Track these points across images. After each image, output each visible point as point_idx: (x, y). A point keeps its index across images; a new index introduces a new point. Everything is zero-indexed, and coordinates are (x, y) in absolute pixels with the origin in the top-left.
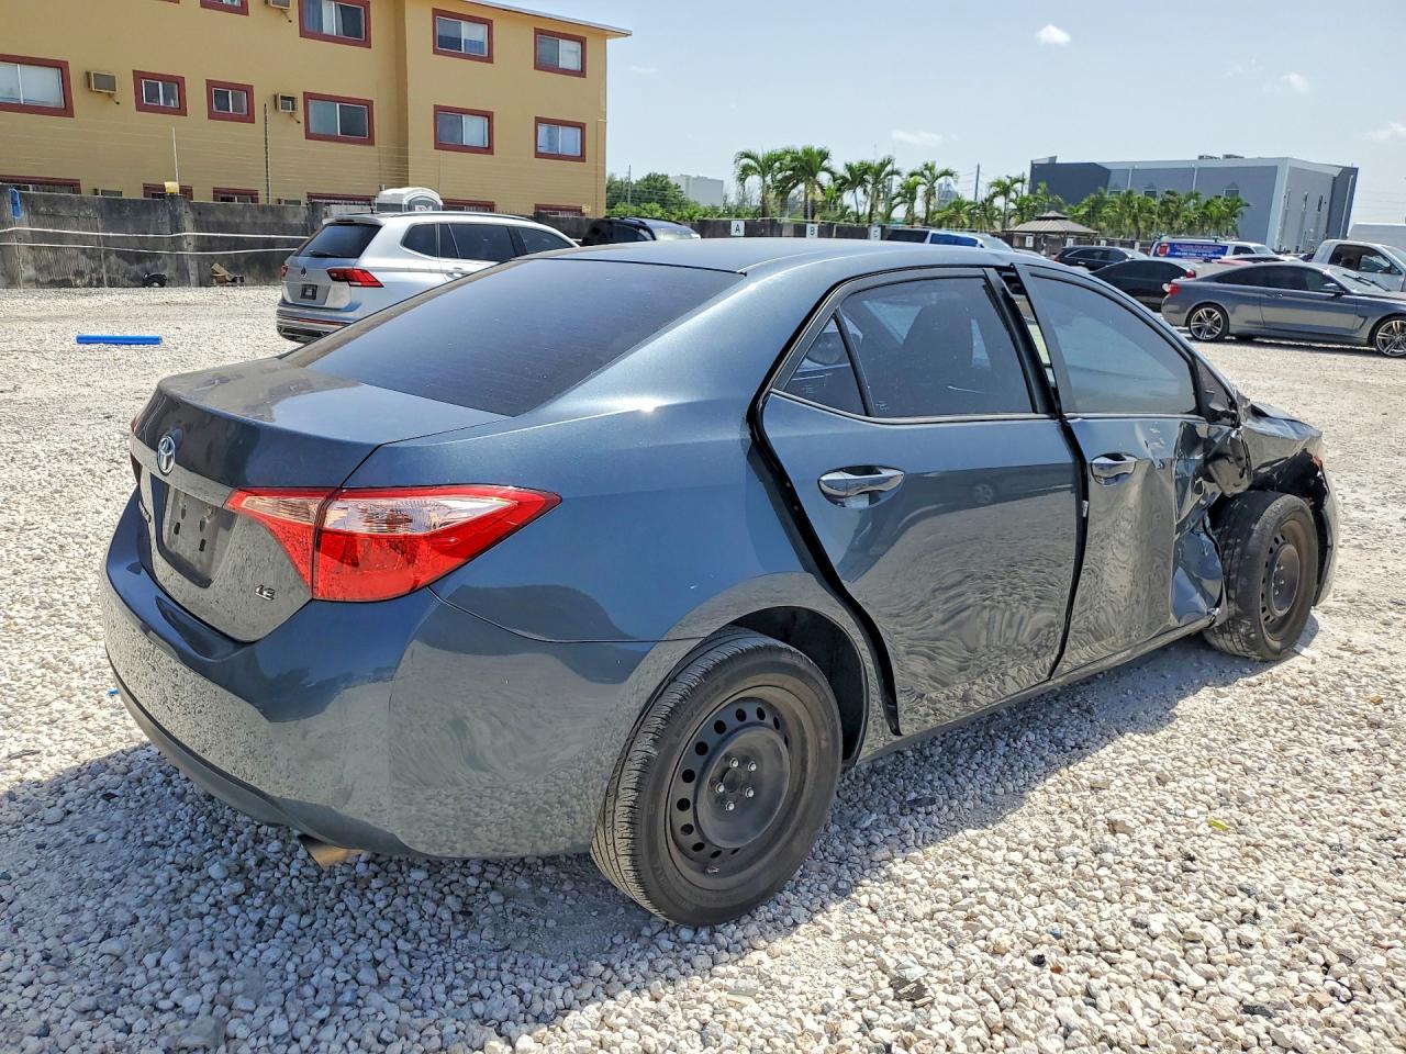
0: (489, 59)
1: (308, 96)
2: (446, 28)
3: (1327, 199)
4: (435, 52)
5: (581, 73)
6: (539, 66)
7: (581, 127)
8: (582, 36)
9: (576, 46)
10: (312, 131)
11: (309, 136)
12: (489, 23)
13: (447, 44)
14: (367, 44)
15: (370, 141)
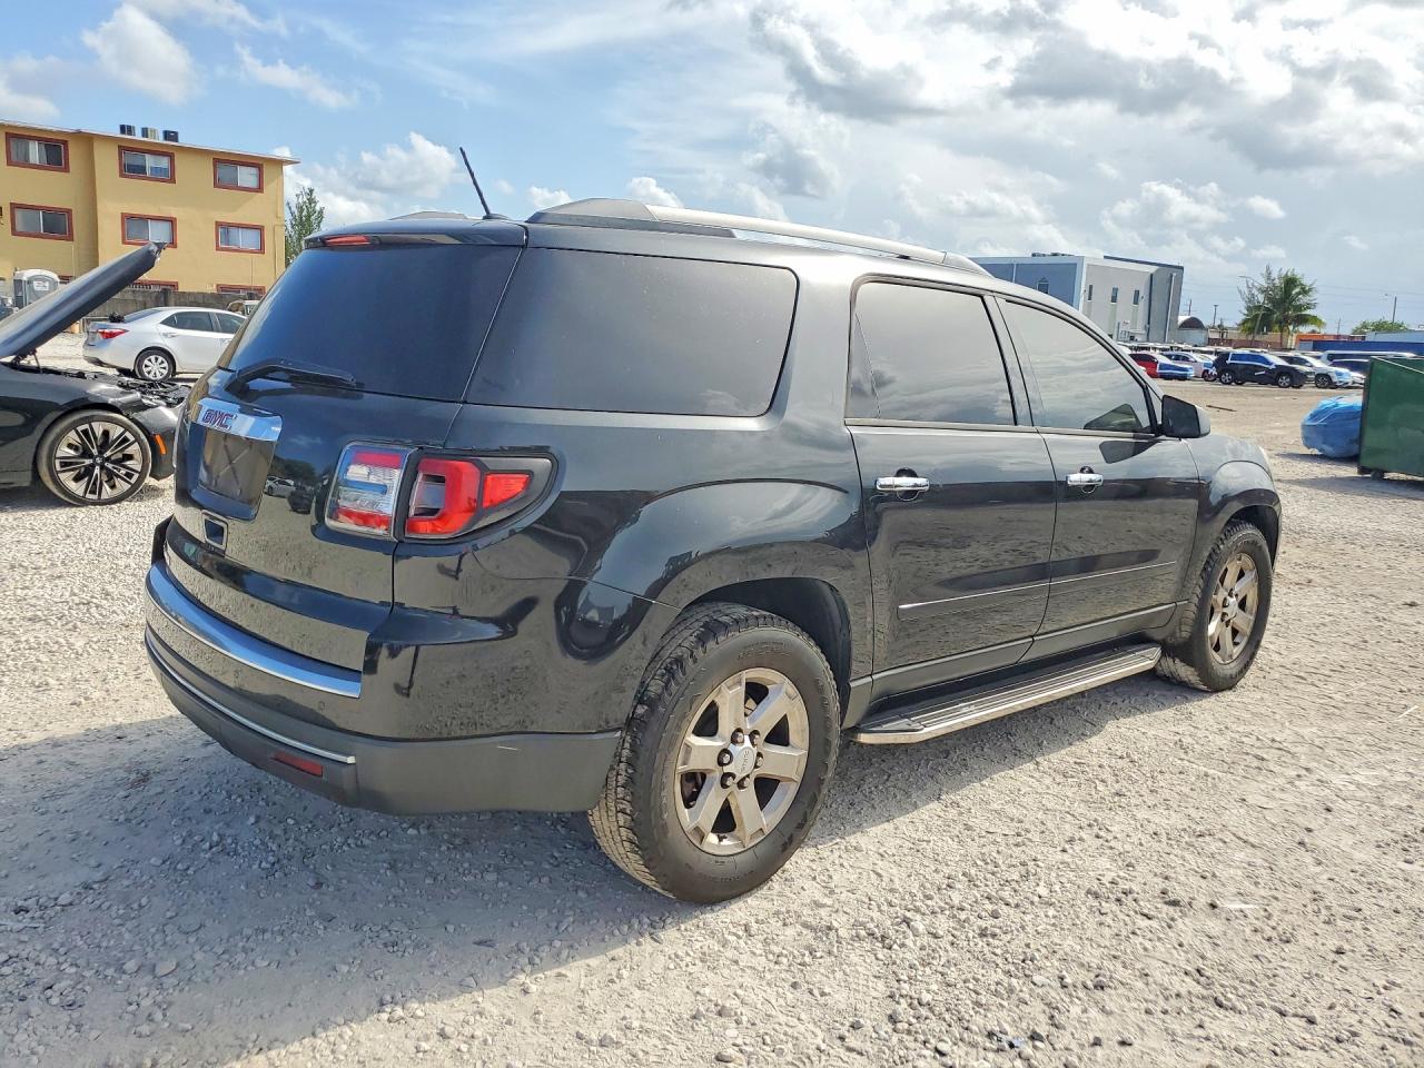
0: (172, 180)
1: (14, 206)
2: (131, 159)
3: (1144, 293)
4: (122, 175)
5: (260, 189)
6: (218, 184)
7: (260, 229)
8: (257, 163)
9: (254, 171)
10: (19, 228)
11: (14, 232)
12: (171, 156)
13: (133, 171)
14: (66, 169)
15: (70, 238)
